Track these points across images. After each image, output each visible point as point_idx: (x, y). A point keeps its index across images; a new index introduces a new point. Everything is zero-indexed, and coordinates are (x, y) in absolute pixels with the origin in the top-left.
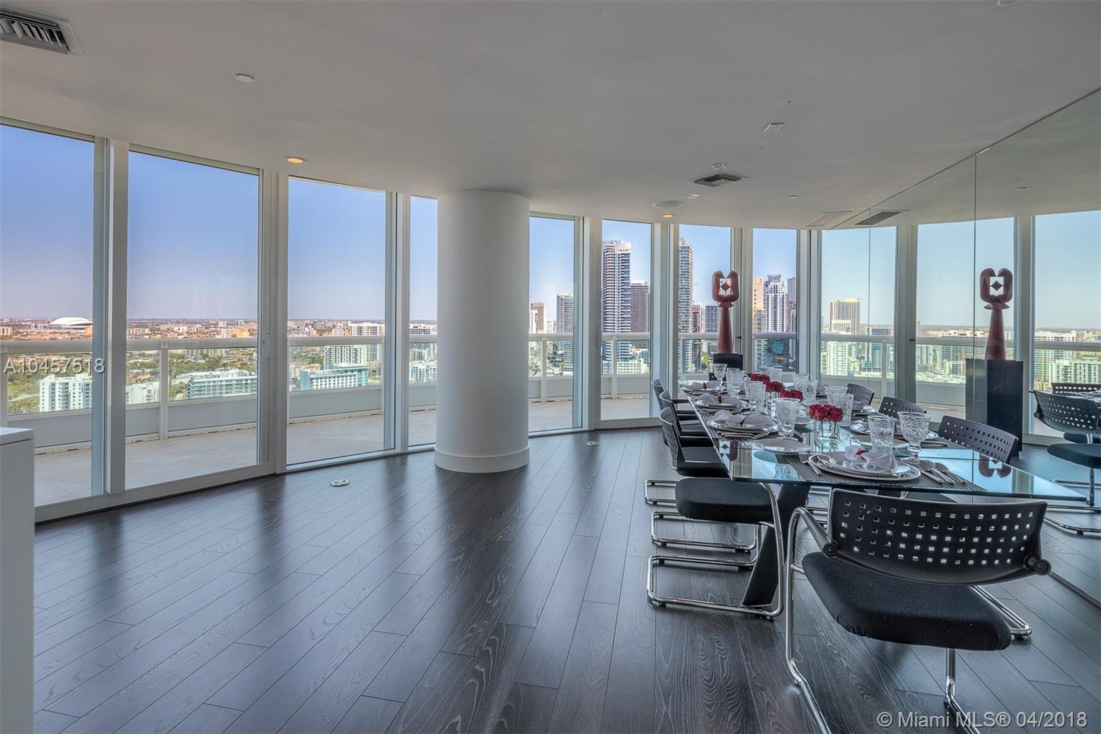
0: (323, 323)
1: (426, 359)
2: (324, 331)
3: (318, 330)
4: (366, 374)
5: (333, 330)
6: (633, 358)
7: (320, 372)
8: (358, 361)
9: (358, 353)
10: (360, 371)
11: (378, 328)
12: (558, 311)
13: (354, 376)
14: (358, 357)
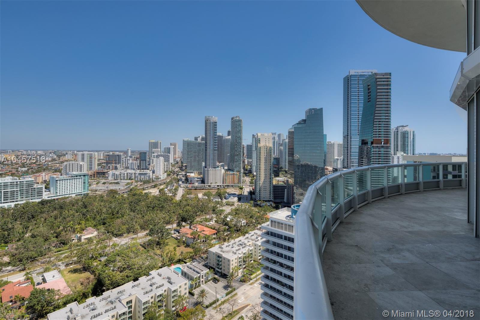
0: (60, 152)
1: (119, 169)
2: (61, 156)
3: (57, 155)
4: (88, 177)
5: (66, 155)
6: (218, 167)
7: (61, 177)
8: (82, 171)
9: (82, 167)
10: (84, 176)
11: (93, 154)
12: (183, 146)
13: (81, 178)
14: (82, 169)
